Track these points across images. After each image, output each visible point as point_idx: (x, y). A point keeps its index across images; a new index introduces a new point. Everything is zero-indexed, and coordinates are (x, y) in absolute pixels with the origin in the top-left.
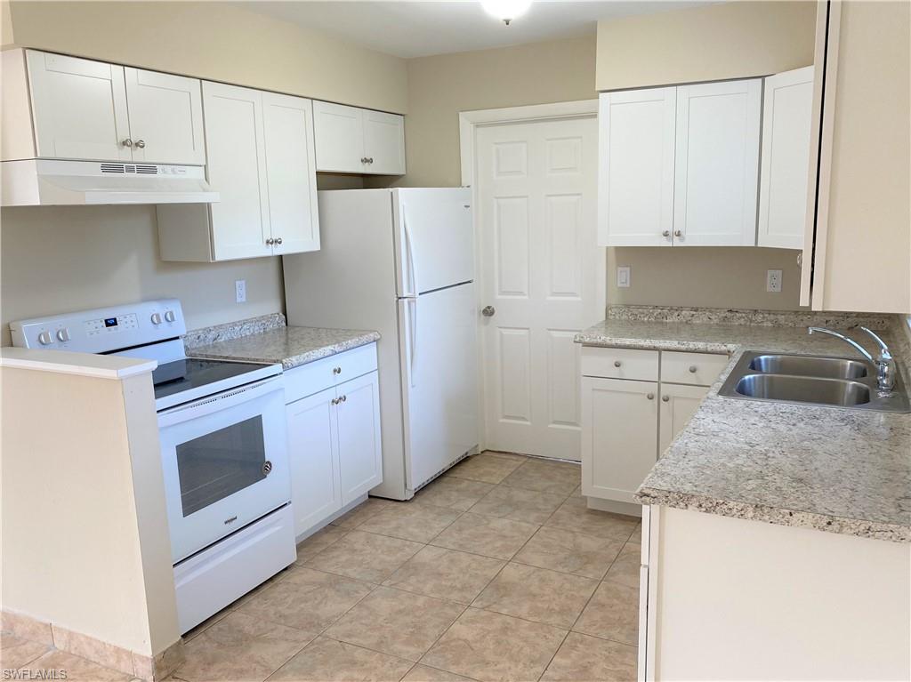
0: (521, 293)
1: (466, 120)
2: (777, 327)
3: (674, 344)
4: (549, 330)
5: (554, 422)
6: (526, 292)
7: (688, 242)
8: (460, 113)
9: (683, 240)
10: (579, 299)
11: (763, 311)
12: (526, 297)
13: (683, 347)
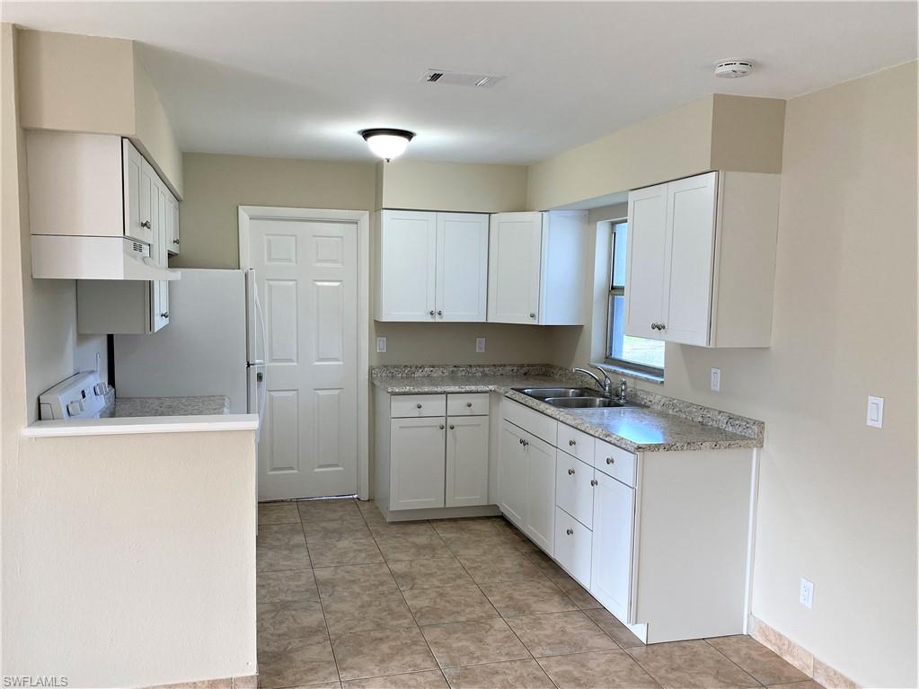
0: (291, 360)
1: (244, 213)
2: (485, 375)
3: (456, 389)
4: (315, 389)
5: (320, 467)
6: (295, 358)
7: (445, 319)
8: (240, 207)
9: (441, 318)
10: (341, 363)
11: (475, 366)
12: (295, 364)
13: (463, 390)
